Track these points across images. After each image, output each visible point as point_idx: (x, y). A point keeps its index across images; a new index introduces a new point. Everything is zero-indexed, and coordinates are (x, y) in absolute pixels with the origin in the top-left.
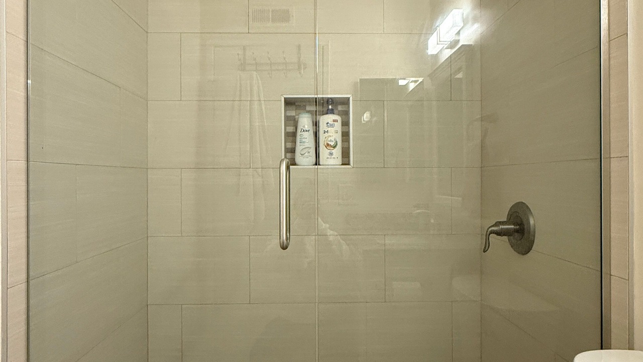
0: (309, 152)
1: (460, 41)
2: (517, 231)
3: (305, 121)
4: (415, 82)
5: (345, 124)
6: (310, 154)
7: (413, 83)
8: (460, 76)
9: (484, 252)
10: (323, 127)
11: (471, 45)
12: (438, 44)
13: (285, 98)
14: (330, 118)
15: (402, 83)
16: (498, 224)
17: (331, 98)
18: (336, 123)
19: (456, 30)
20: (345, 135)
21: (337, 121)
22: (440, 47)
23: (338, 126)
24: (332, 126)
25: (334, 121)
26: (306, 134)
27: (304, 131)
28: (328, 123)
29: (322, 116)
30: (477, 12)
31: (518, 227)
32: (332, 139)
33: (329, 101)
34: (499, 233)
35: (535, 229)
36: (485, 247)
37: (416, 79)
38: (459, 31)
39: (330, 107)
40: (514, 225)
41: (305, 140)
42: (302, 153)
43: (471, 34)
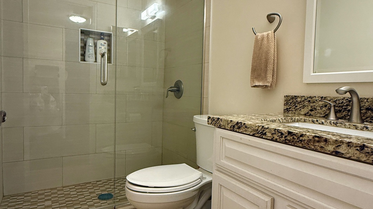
0: (92, 56)
1: (156, 17)
2: (177, 90)
3: (90, 42)
4: (132, 31)
5: (109, 45)
6: (93, 57)
7: (131, 32)
8: (156, 31)
9: (166, 98)
10: (99, 45)
11: (161, 19)
12: (147, 16)
13: (81, 29)
14: (102, 42)
15: (125, 30)
16: (171, 88)
17: (103, 33)
18: (105, 44)
19: (155, 12)
20: (109, 50)
21: (105, 43)
22: (148, 17)
23: (106, 45)
24: (104, 45)
25: (104, 43)
26: (91, 48)
27: (90, 46)
28: (101, 44)
29: (99, 41)
30: (164, 6)
31: (178, 89)
32: (103, 51)
33: (102, 34)
34: (171, 91)
35: (183, 90)
36: (167, 96)
37: (133, 30)
38: (156, 13)
39: (102, 37)
40: (177, 88)
41: (90, 51)
42: (89, 56)
43: (161, 14)
